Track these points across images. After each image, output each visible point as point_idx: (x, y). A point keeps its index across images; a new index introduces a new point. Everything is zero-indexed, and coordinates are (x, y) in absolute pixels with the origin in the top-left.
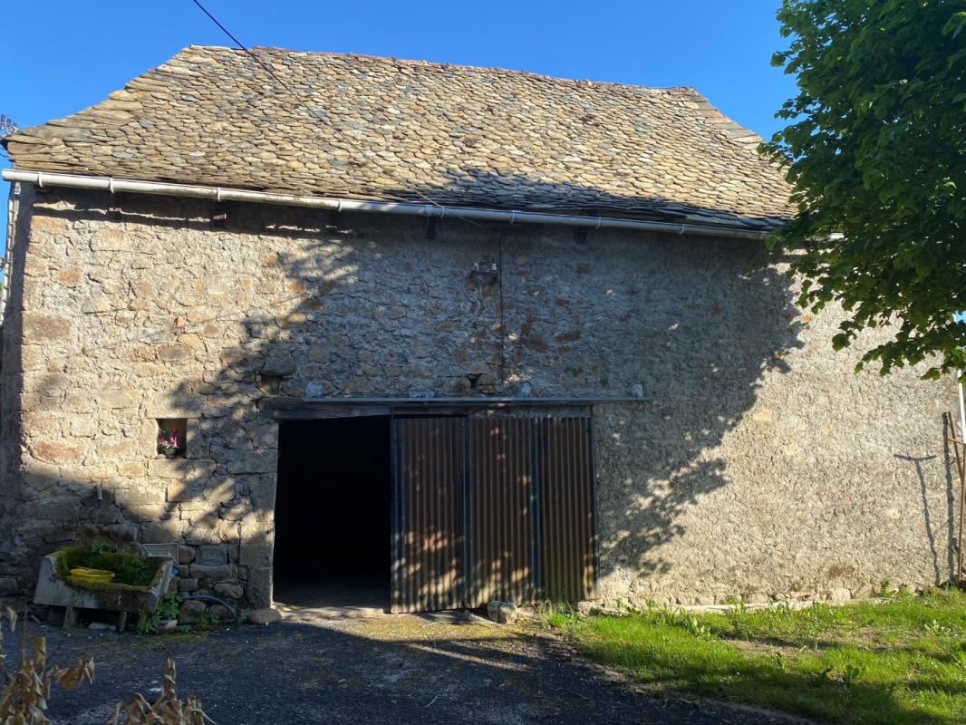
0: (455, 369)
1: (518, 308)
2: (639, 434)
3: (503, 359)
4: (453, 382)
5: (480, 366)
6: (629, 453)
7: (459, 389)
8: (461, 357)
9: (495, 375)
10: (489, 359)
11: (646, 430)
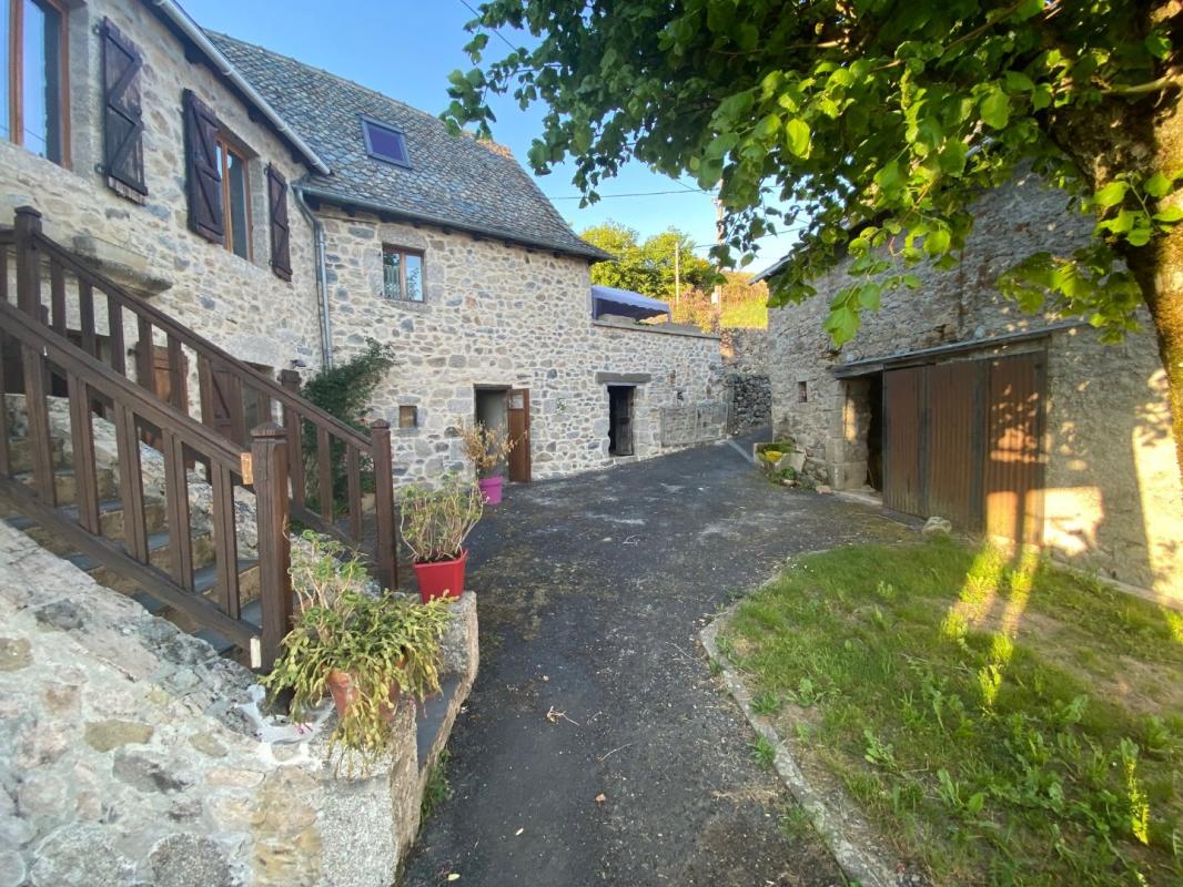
0: (926, 326)
1: (976, 251)
2: (1118, 363)
3: (961, 307)
4: (924, 337)
5: (945, 318)
6: (1102, 389)
7: (930, 341)
8: (929, 314)
9: (956, 324)
10: (950, 310)
11: (1127, 357)
